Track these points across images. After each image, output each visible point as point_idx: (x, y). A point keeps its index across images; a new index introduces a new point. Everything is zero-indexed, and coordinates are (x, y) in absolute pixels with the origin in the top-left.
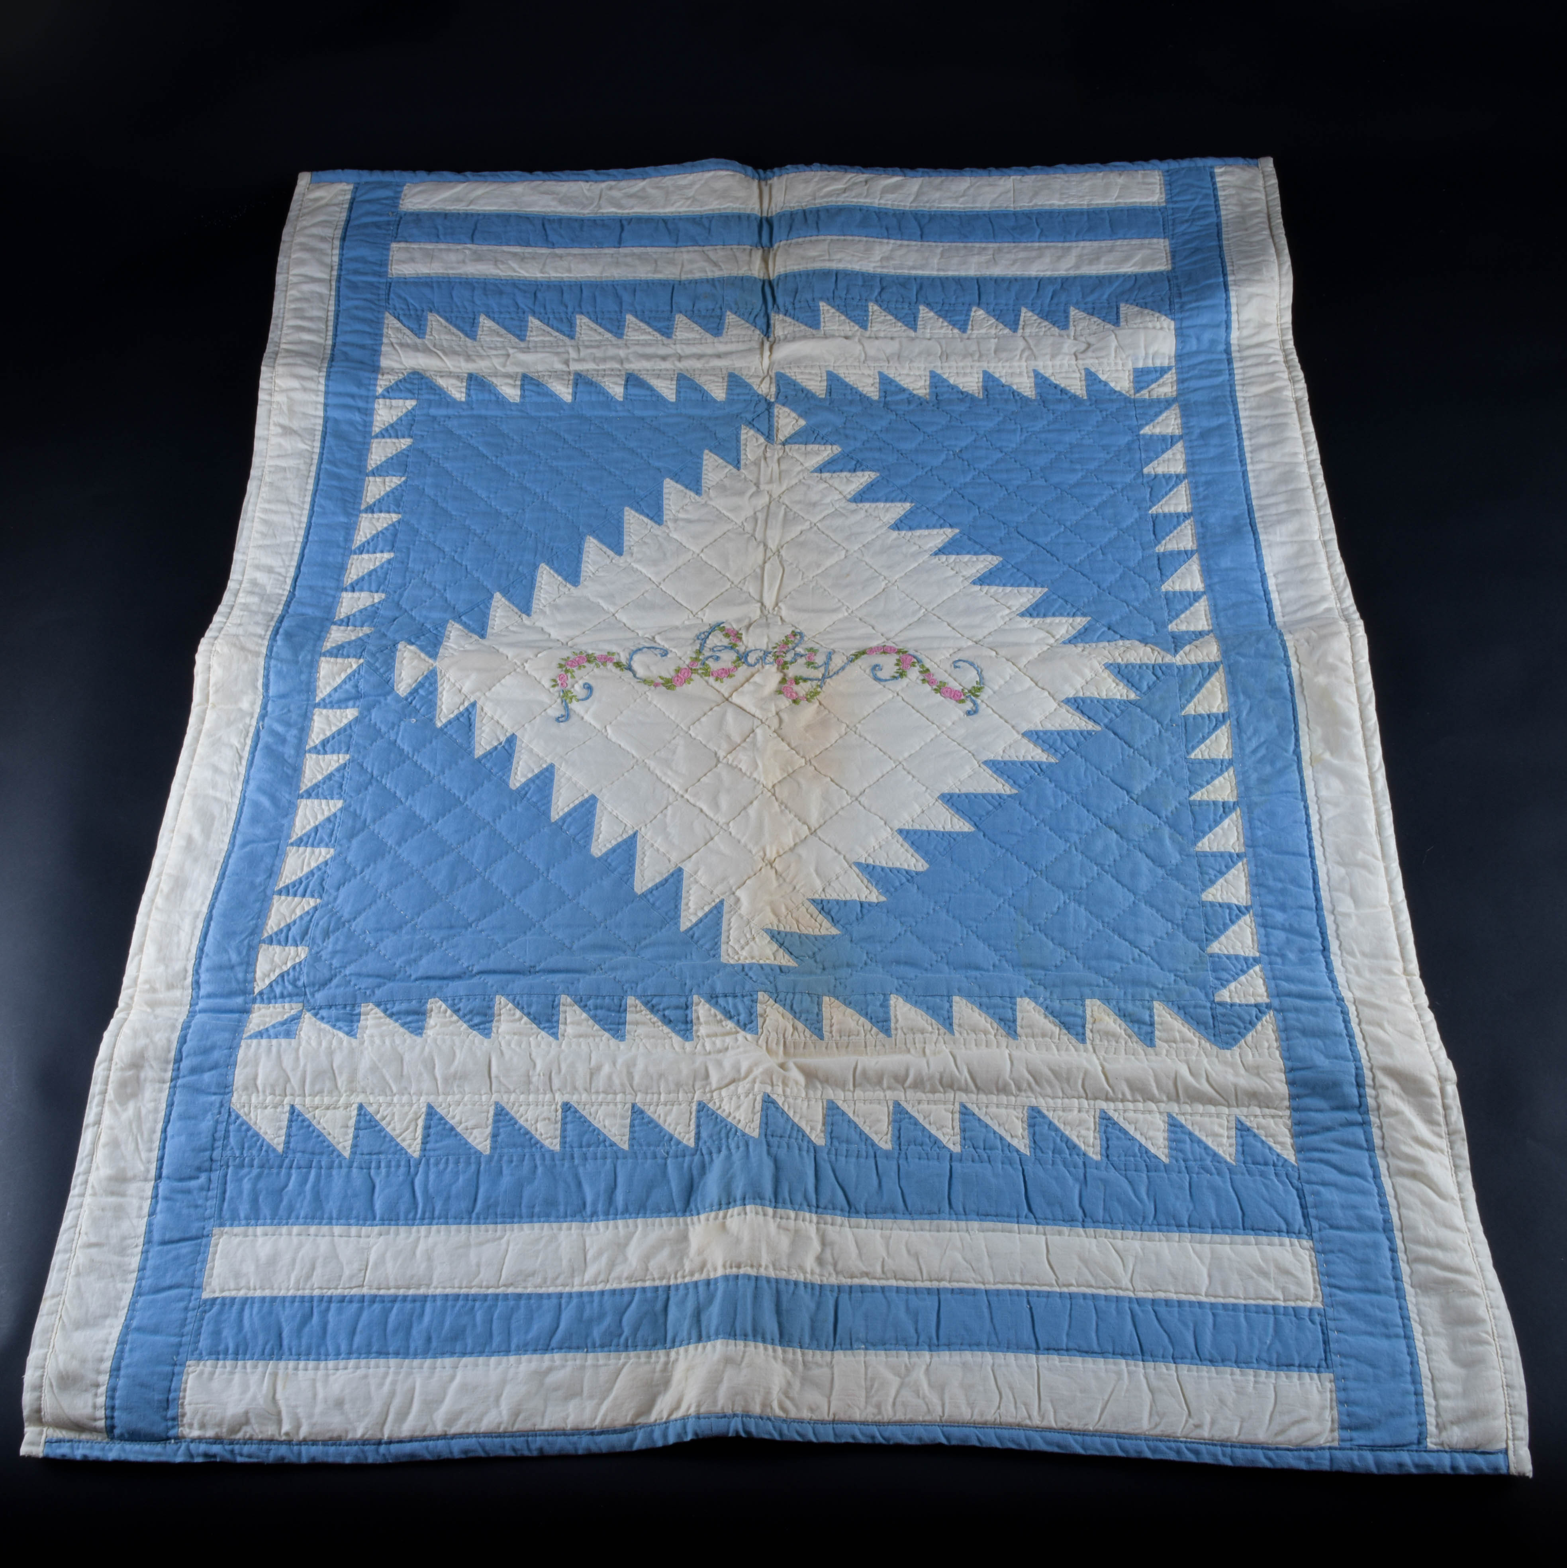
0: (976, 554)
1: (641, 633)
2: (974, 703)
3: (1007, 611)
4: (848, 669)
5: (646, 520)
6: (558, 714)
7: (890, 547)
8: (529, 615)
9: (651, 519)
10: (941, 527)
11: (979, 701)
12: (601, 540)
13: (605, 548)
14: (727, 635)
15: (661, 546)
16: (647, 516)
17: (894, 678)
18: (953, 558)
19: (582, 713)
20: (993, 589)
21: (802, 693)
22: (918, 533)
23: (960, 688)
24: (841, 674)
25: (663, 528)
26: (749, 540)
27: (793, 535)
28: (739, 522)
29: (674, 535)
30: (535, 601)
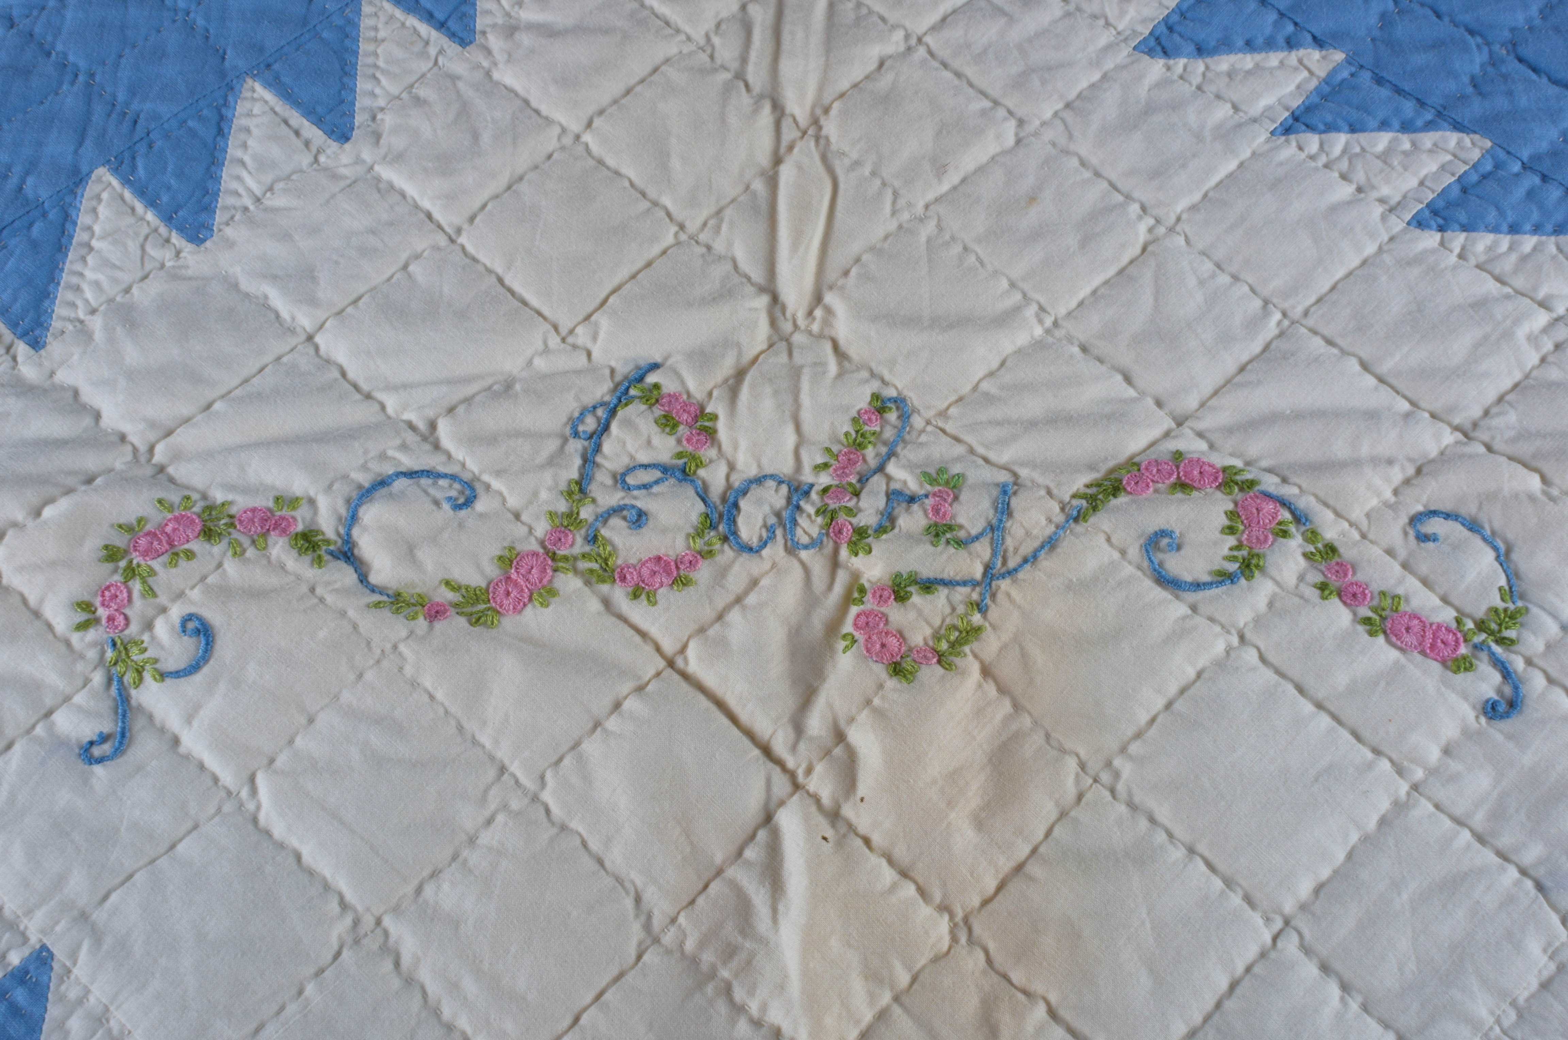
0: (1406, 127)
1: (391, 403)
2: (1506, 674)
3: (1542, 318)
4: (1066, 544)
5: (424, 29)
6: (87, 730)
7: (1149, 110)
8: (36, 344)
9: (441, 26)
10: (1291, 44)
11: (1519, 664)
12: (287, 94)
13: (297, 119)
14: (668, 423)
15: (464, 110)
16: (429, 17)
17: (1224, 578)
18: (1340, 140)
19: (174, 722)
20: (1483, 242)
21: (919, 636)
22: (1224, 63)
23: (1447, 616)
24: (1046, 563)
25: (473, 54)
26: (727, 89)
27: (857, 73)
28: (699, 36)
29: (506, 76)
30: (63, 294)
